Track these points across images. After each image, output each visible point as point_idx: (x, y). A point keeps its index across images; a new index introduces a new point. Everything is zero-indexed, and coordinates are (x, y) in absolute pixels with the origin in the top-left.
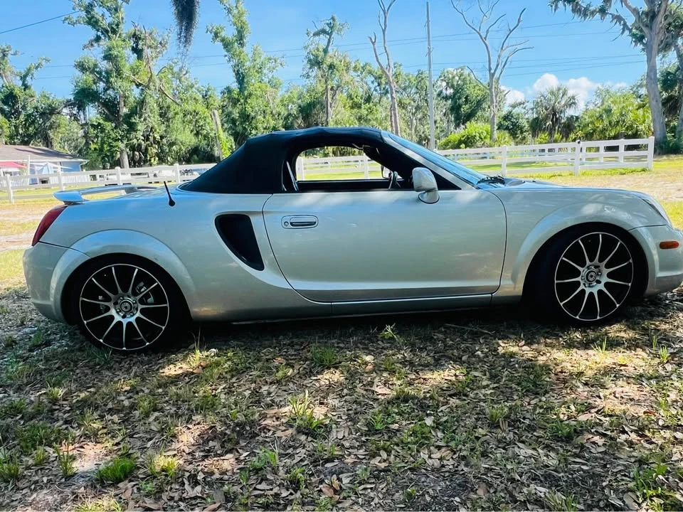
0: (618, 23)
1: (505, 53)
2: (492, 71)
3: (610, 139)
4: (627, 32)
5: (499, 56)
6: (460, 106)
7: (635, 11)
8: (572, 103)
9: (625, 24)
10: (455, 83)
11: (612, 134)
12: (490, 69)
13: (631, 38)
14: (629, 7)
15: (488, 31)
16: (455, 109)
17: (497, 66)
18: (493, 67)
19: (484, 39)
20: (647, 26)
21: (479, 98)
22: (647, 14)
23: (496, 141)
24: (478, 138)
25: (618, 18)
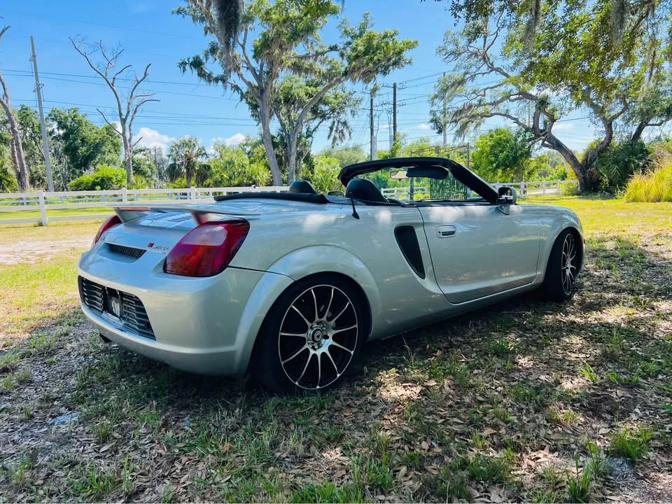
0: (236, 92)
1: (135, 102)
2: (124, 117)
3: (234, 186)
4: (244, 100)
5: (129, 104)
6: (76, 148)
7: (249, 84)
8: (202, 153)
9: (242, 93)
10: (68, 124)
11: (236, 183)
12: (121, 115)
13: (248, 105)
14: (244, 80)
15: (114, 79)
16: (71, 150)
17: (128, 112)
18: (124, 113)
19: (111, 85)
20: (259, 97)
21: (97, 141)
22: (258, 88)
23: (134, 184)
24: (114, 180)
25: (236, 88)
